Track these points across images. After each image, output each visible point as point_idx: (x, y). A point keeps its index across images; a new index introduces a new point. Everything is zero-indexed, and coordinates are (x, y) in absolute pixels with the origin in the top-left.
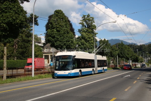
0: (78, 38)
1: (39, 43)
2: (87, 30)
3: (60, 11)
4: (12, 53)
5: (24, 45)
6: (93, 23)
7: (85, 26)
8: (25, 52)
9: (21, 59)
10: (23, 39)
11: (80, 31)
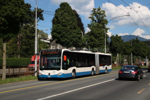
0: (87, 34)
1: (46, 39)
2: (98, 25)
3: (66, 3)
4: (16, 50)
5: (28, 41)
6: (105, 18)
7: (96, 21)
8: (29, 49)
9: (25, 57)
10: (27, 35)
11: (89, 26)
